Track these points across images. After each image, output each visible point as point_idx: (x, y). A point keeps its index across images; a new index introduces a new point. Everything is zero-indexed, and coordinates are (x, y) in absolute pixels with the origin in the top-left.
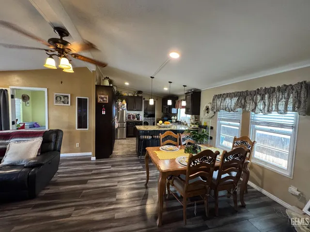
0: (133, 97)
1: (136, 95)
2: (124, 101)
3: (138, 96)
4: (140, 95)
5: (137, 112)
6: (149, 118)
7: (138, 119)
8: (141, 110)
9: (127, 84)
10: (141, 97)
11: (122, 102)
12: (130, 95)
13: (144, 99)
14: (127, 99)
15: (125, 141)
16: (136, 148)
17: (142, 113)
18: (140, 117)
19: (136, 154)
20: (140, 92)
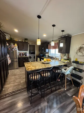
0: (22, 42)
1: (24, 41)
2: (16, 45)
3: (25, 42)
4: (26, 41)
5: (25, 52)
6: (32, 54)
7: (26, 55)
8: (27, 50)
9: (16, 31)
10: (27, 42)
11: (14, 45)
12: (20, 40)
13: (29, 44)
14: (18, 43)
15: (18, 70)
16: (26, 78)
17: (28, 52)
18: (27, 54)
19: (25, 86)
20: (26, 39)
